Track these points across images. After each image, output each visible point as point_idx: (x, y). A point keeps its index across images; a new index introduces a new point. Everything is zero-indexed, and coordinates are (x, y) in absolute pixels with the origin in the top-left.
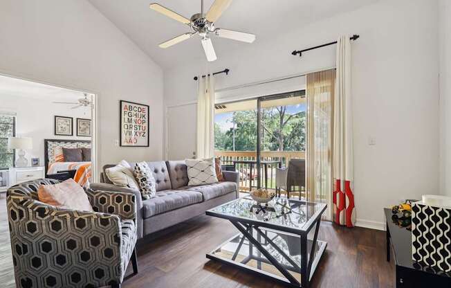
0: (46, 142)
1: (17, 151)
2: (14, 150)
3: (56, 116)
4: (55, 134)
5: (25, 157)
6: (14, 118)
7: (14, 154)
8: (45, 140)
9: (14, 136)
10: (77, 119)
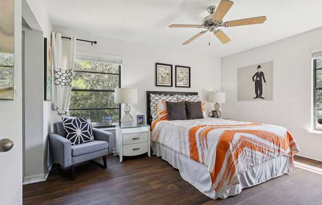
0: (148, 94)
1: (123, 106)
2: (120, 104)
3: (157, 64)
4: (156, 85)
5: (130, 113)
6: (120, 67)
7: (120, 109)
8: (147, 92)
9: (120, 87)
10: (176, 66)
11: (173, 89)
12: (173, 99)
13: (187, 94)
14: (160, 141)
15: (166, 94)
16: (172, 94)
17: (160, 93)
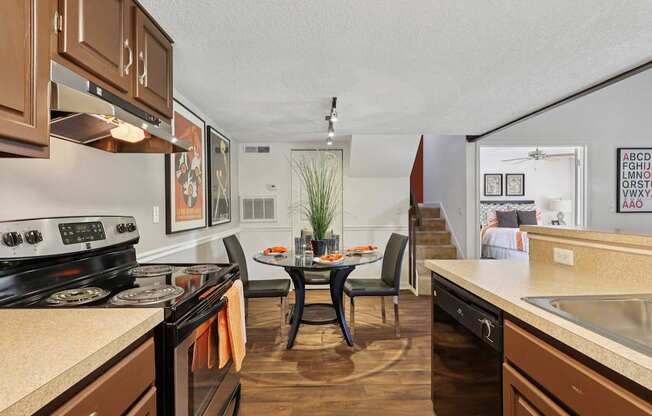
3: (486, 175)
4: (485, 195)
10: (507, 175)
11: (504, 198)
12: (503, 209)
13: (520, 203)
14: (491, 243)
15: (495, 203)
16: (502, 203)
17: (489, 203)
